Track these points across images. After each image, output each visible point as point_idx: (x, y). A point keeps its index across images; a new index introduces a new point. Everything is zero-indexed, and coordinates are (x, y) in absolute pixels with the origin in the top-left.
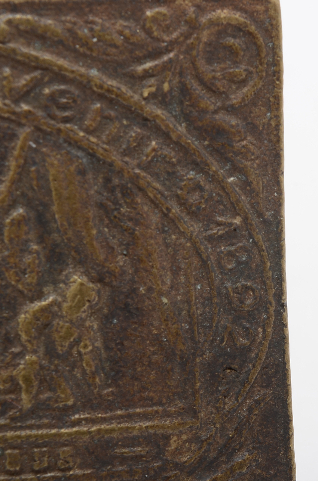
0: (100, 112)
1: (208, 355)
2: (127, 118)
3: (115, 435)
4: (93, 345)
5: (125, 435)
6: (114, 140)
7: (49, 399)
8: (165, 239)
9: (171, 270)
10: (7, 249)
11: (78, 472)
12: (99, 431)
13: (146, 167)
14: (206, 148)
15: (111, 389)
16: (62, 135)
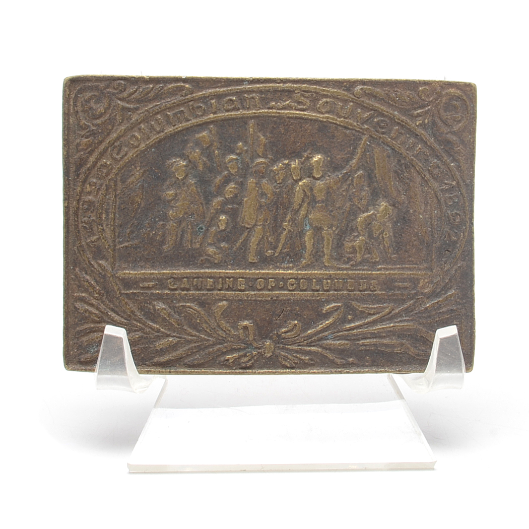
0: (397, 130)
1: (438, 244)
2: (409, 134)
3: (396, 276)
4: (389, 234)
5: (401, 277)
6: (403, 143)
7: (369, 257)
8: (422, 189)
9: (424, 203)
10: (355, 188)
11: (380, 293)
12: (390, 273)
13: (416, 156)
14: (442, 149)
15: (395, 255)
16: (381, 140)
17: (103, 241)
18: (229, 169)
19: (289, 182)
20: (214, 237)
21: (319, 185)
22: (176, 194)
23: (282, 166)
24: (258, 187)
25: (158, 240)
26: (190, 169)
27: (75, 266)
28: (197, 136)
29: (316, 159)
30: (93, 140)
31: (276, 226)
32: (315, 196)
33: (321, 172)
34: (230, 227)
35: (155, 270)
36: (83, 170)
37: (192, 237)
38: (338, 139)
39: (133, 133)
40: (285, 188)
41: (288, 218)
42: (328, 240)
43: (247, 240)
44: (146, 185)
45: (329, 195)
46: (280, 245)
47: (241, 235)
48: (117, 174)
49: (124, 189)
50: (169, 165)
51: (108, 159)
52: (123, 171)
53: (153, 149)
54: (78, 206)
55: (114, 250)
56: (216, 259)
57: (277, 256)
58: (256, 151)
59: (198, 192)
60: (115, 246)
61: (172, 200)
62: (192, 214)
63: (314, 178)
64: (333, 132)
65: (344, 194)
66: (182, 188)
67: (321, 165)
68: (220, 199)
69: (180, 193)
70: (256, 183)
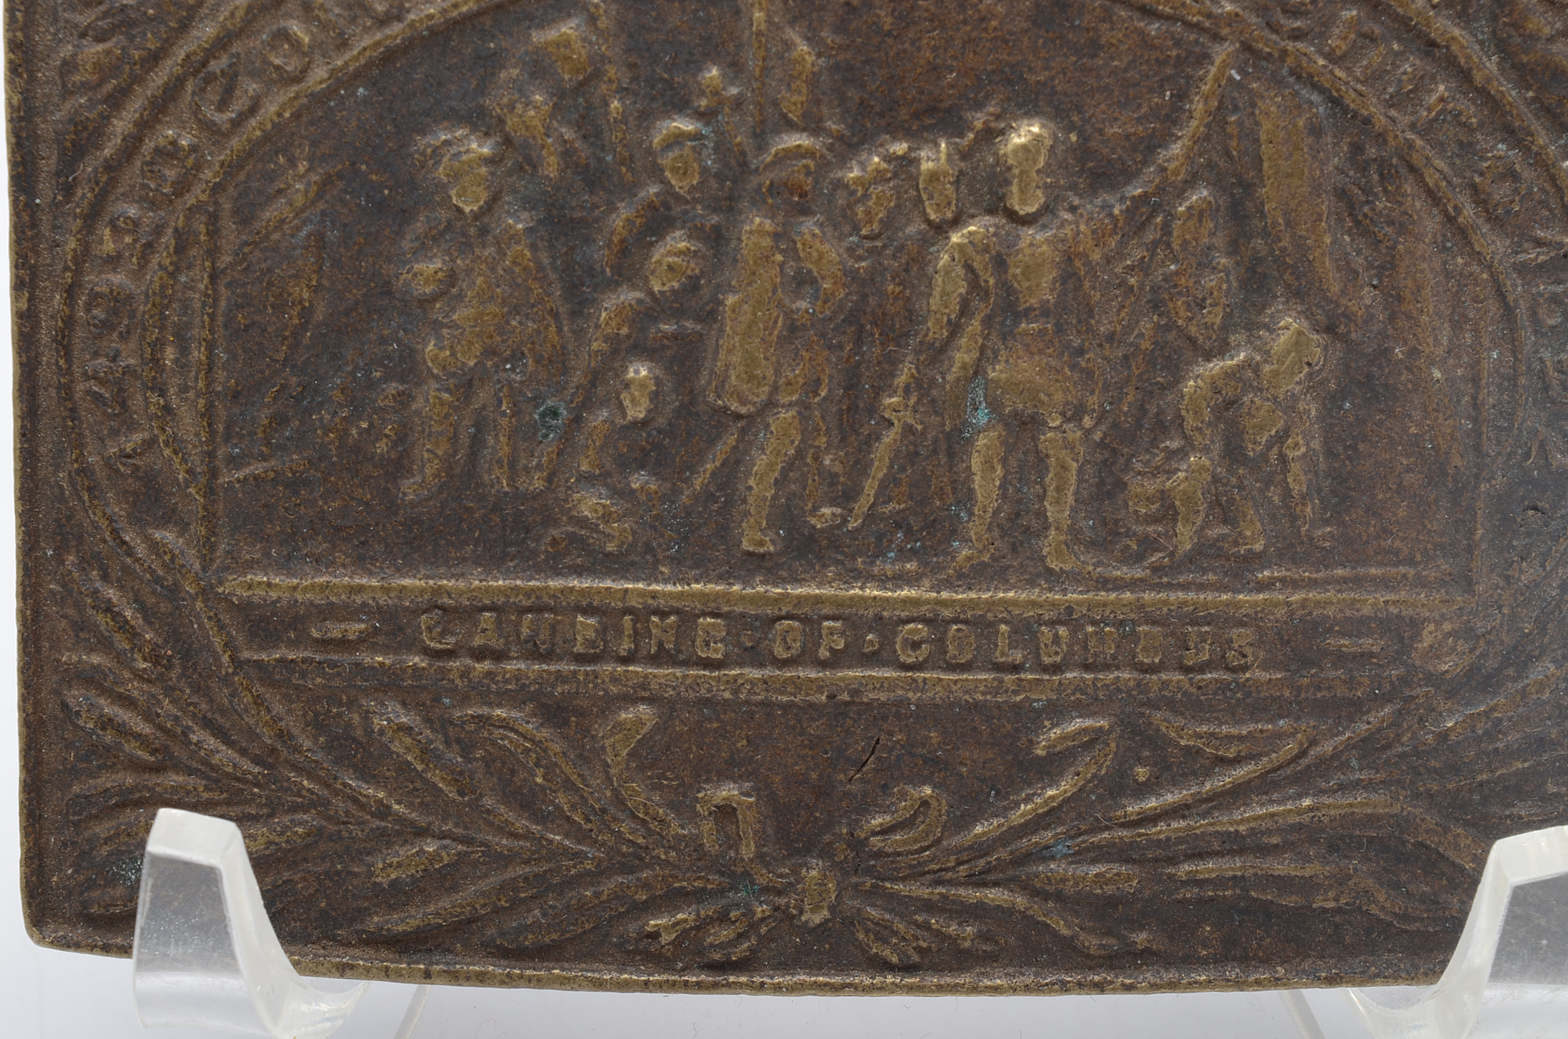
0: (1352, 24)
1: (1499, 481)
2: (1399, 40)
3: (1330, 612)
4: (1308, 444)
5: (1348, 613)
6: (1375, 77)
7: (1224, 537)
8: (1445, 263)
9: (1450, 321)
10: (1175, 260)
11: (1264, 676)
12: (1304, 603)
13: (1426, 130)
14: (1529, 103)
15: (1329, 529)
16: (1290, 61)
17: (167, 452)
18: (668, 174)
19: (911, 230)
20: (602, 448)
21: (1031, 245)
22: (452, 277)
23: (884, 165)
24: (781, 251)
25: (382, 455)
26: (510, 173)
27: (61, 549)
28: (538, 37)
29: (1023, 140)
30: (123, 49)
31: (852, 408)
32: (1015, 291)
33: (1039, 193)
34: (668, 409)
35: (371, 574)
36: (88, 168)
37: (514, 449)
38: (1112, 59)
39: (282, 24)
40: (894, 257)
41: (902, 379)
42: (1064, 467)
43: (738, 462)
44: (333, 235)
45: (1070, 285)
46: (870, 488)
47: (712, 442)
48: (217, 189)
49: (246, 250)
50: (423, 154)
51: (182, 125)
52: (242, 176)
53: (361, 90)
54: (67, 311)
55: (210, 491)
56: (610, 537)
57: (856, 530)
58: (775, 104)
59: (540, 267)
60: (214, 474)
61: (434, 298)
62: (516, 356)
63: (1012, 216)
64: (1096, 30)
65: (1132, 281)
66: (477, 251)
67: (1041, 163)
68: (628, 296)
69: (469, 271)
70: (776, 236)
